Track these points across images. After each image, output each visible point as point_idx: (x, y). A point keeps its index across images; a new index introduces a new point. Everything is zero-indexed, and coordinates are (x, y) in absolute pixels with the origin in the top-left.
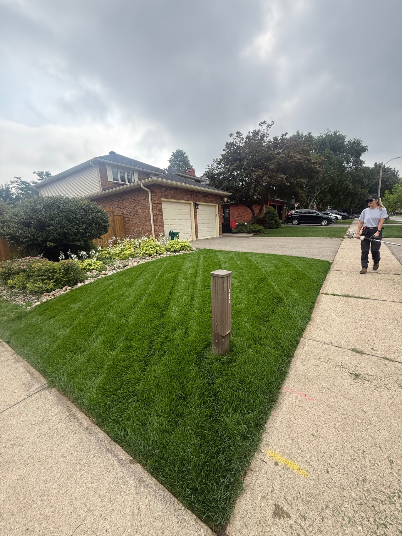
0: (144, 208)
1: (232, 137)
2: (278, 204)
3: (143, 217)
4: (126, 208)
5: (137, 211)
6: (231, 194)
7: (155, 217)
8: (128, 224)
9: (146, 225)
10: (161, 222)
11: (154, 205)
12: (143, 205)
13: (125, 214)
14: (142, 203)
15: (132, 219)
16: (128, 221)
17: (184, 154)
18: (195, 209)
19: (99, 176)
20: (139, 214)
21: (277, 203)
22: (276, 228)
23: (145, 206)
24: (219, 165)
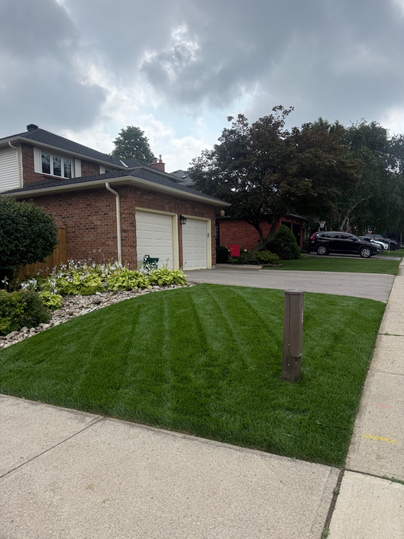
0: (105, 220)
1: (231, 122)
2: (295, 222)
3: (102, 233)
4: (72, 217)
5: (93, 223)
6: (229, 205)
7: (125, 234)
8: (73, 242)
9: (108, 245)
10: (133, 242)
11: (123, 216)
12: (105, 214)
13: (69, 227)
14: (102, 212)
15: (82, 234)
16: (74, 237)
17: (142, 134)
18: (180, 225)
19: (21, 164)
20: (96, 228)
21: (292, 221)
22: (293, 259)
23: (108, 217)
24: (209, 161)
